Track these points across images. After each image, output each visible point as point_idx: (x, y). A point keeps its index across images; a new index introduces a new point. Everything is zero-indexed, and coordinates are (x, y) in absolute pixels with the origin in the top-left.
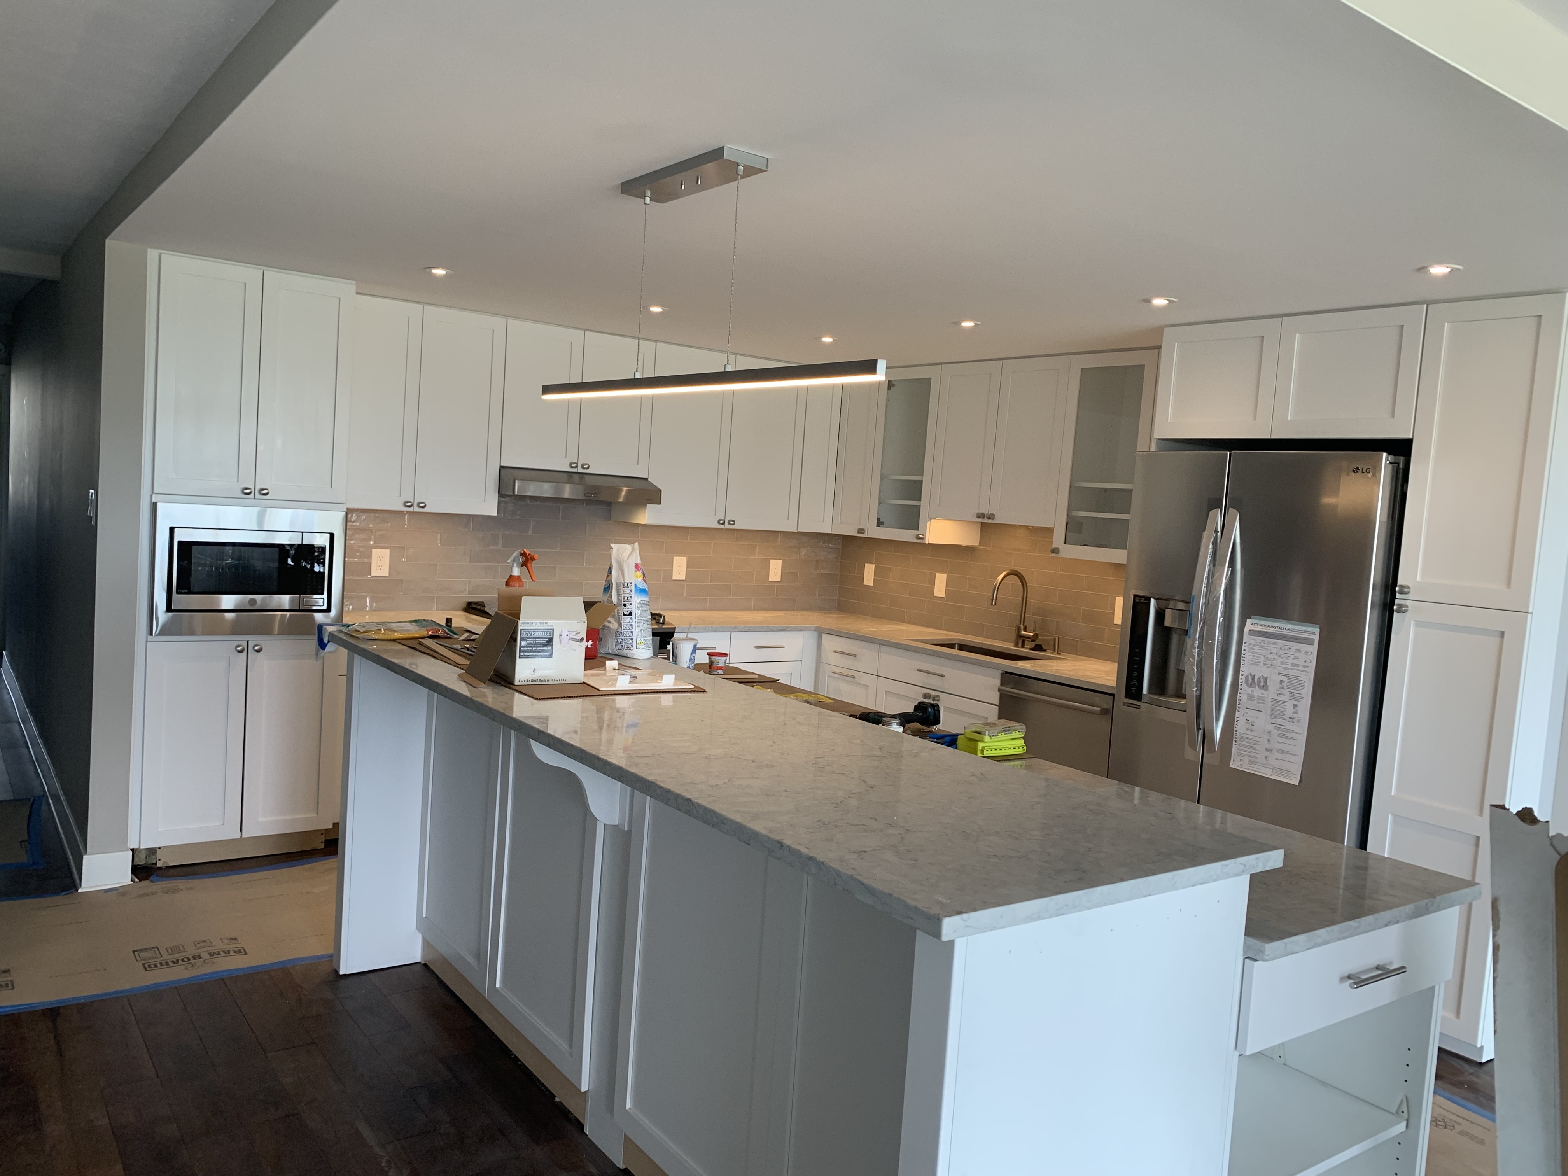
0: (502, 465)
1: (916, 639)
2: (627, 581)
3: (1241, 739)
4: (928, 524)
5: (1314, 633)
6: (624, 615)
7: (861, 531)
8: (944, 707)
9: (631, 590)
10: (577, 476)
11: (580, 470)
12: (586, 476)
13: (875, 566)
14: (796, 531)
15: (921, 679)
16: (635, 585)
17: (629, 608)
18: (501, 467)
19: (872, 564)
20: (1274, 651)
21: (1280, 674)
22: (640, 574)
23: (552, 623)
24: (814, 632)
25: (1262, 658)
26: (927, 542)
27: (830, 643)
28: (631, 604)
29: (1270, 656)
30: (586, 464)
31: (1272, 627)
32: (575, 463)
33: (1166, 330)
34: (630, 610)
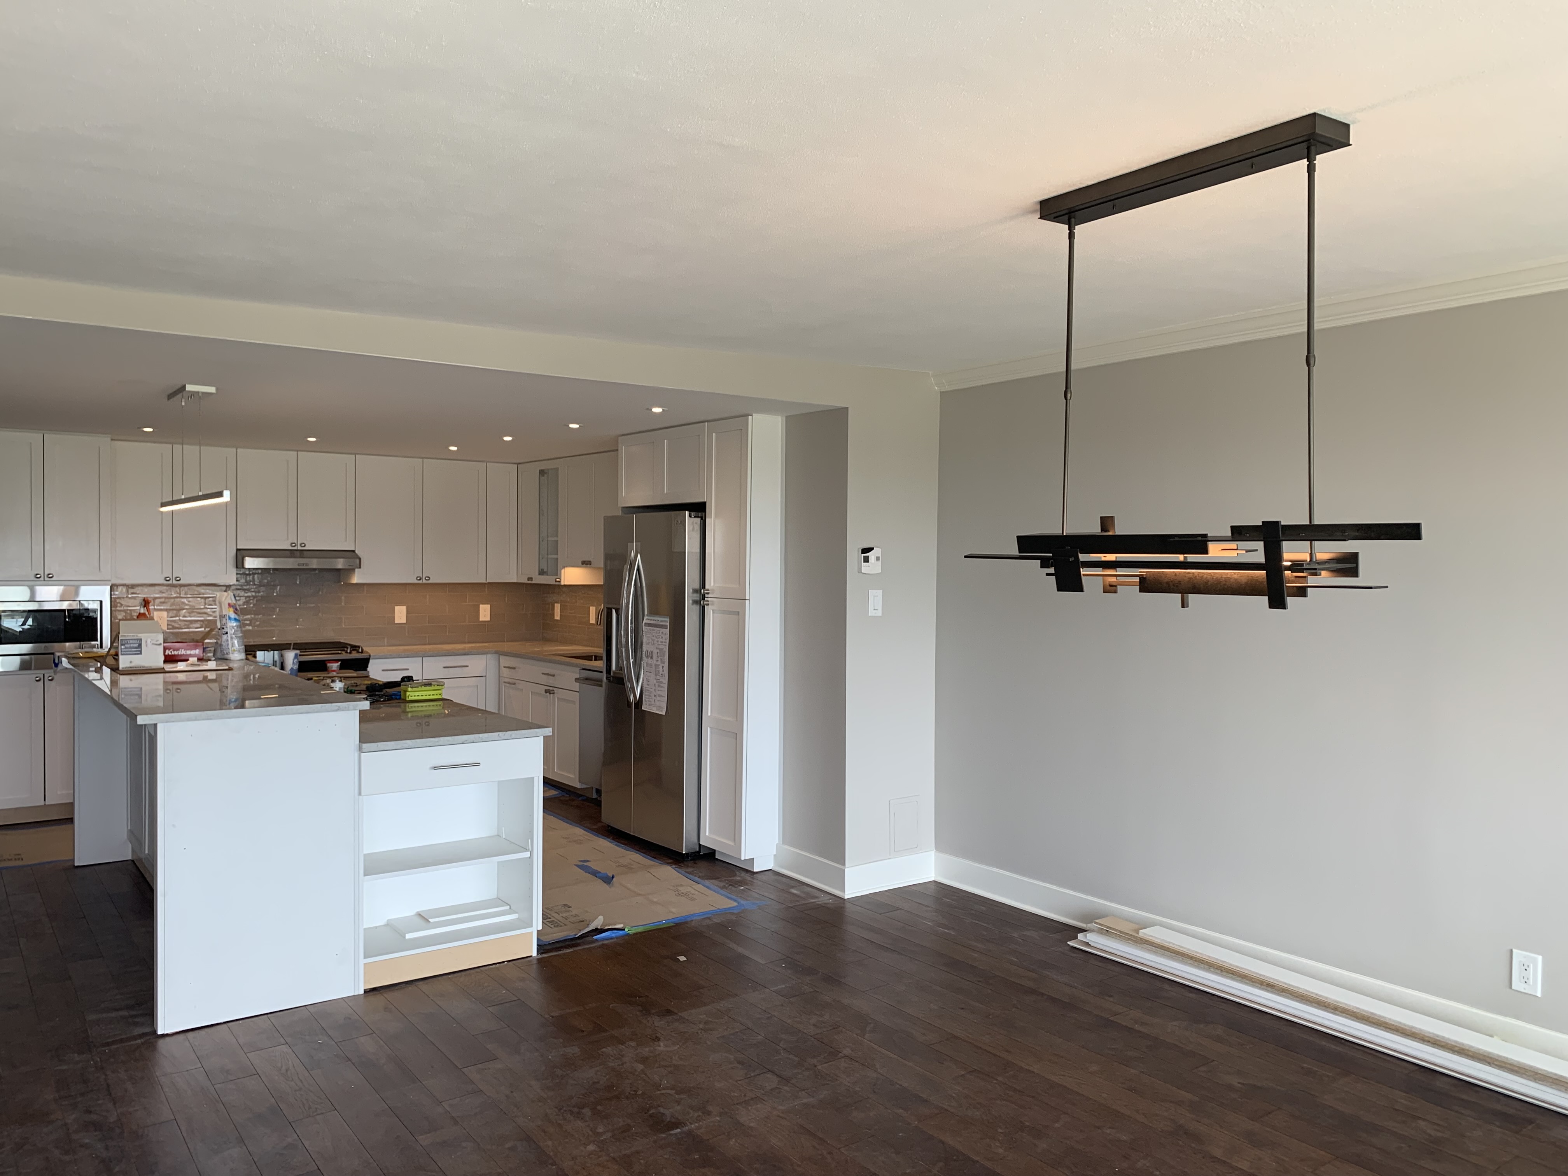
0: (238, 548)
1: (558, 654)
2: (224, 614)
3: (646, 690)
4: (563, 571)
5: (667, 622)
6: (223, 634)
7: (530, 579)
8: (557, 698)
9: (226, 619)
10: (298, 552)
11: (300, 548)
12: (305, 553)
13: (560, 605)
14: (484, 581)
15: (544, 679)
16: (229, 616)
17: (226, 630)
18: (237, 550)
19: (558, 603)
20: (654, 634)
21: (657, 649)
22: (231, 609)
23: (140, 636)
24: (494, 655)
25: (650, 640)
26: (562, 584)
27: (505, 661)
28: (227, 627)
29: (653, 638)
30: (303, 543)
31: (653, 620)
32: (294, 543)
33: (620, 438)
34: (226, 631)
